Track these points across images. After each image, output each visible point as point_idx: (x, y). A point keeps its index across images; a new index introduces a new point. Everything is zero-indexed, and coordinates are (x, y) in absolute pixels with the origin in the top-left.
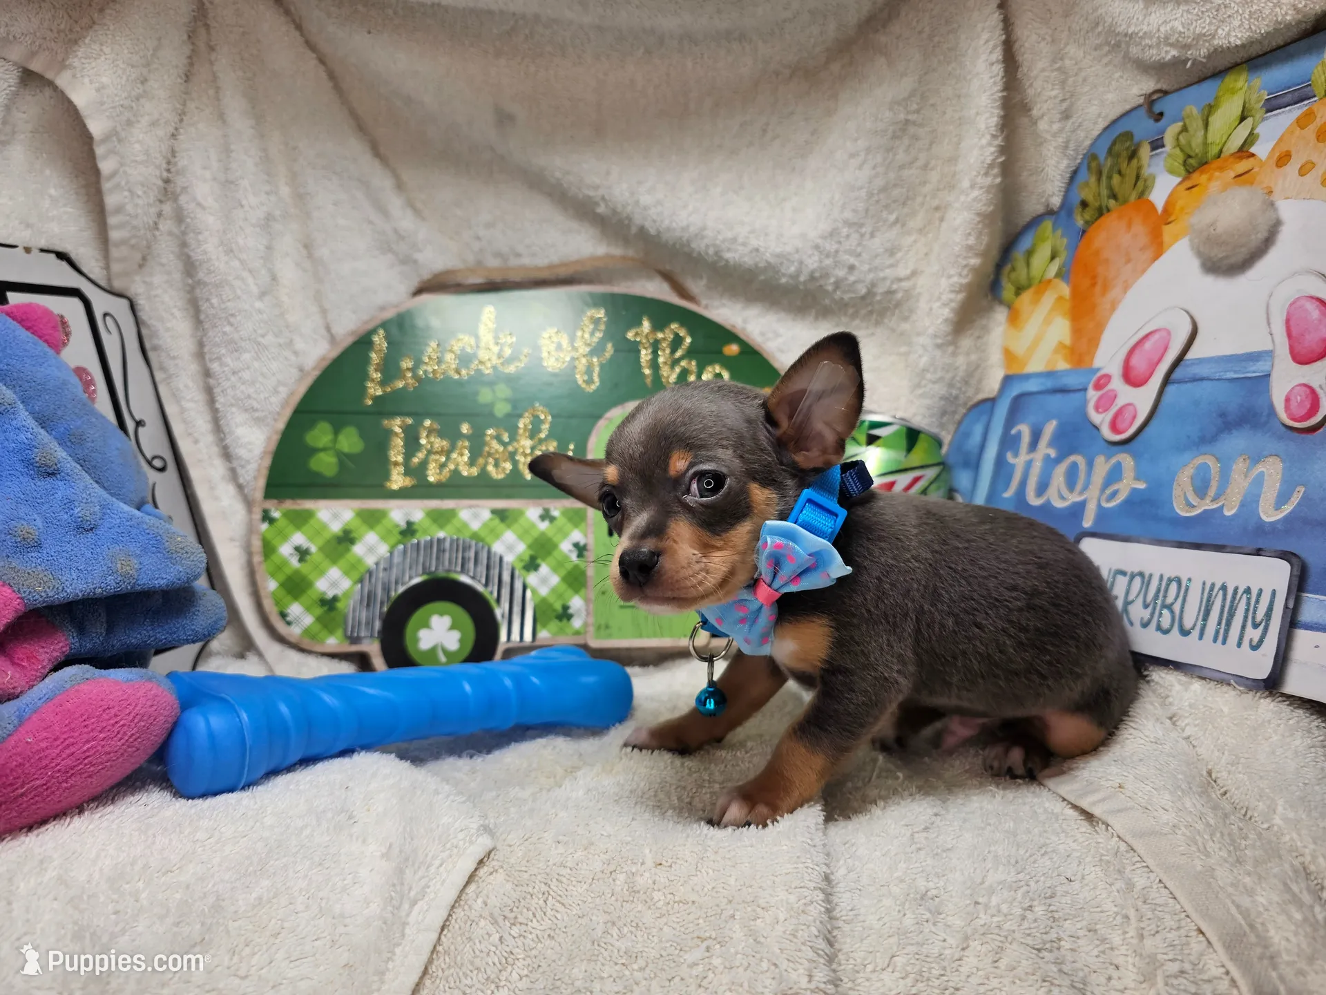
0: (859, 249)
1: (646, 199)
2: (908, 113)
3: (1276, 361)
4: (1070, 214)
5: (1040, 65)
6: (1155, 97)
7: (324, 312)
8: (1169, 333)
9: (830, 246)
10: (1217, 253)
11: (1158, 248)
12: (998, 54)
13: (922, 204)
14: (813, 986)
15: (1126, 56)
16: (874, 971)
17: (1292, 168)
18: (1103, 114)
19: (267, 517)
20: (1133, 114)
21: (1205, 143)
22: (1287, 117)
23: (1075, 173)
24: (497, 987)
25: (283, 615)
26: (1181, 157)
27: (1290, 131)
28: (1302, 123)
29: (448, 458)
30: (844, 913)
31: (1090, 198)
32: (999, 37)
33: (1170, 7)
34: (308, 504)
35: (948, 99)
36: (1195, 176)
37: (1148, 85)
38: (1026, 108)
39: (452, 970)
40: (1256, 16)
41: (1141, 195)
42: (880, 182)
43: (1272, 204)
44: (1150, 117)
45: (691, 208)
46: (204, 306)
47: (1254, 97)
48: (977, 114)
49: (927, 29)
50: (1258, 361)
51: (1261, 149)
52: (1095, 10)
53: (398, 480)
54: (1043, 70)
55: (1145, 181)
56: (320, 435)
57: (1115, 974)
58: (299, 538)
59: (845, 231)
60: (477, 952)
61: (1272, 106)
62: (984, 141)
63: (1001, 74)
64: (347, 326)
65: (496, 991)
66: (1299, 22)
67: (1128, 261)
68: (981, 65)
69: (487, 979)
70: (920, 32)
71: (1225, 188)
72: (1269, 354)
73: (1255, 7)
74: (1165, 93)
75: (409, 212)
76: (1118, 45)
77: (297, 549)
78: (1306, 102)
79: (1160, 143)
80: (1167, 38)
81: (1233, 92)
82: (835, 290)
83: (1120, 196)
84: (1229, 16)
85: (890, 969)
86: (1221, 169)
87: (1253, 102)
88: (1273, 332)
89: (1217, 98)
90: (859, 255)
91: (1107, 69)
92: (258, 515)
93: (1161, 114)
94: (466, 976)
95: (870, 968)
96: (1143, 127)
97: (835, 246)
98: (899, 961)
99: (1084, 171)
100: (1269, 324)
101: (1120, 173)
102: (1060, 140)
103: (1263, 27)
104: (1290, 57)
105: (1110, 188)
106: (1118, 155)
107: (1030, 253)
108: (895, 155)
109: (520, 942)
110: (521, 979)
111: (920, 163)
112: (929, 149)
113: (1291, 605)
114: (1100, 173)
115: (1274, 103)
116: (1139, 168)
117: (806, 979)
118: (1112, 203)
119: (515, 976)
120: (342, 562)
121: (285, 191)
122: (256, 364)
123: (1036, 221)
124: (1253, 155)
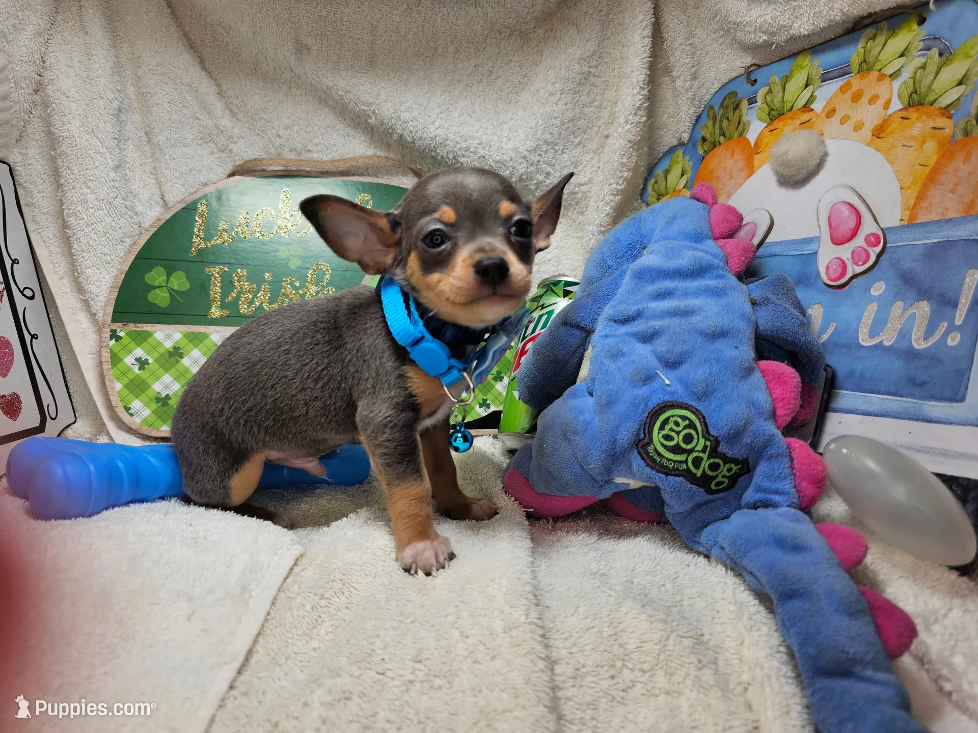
0: (554, 161)
1: (405, 116)
2: (590, 67)
3: (822, 242)
4: (695, 146)
5: (679, 40)
6: (752, 69)
7: (159, 184)
8: (756, 225)
9: (534, 158)
10: (787, 172)
11: (750, 169)
12: (648, 31)
13: (597, 133)
14: (529, 621)
15: (734, 39)
16: (566, 617)
17: (836, 119)
18: (718, 78)
19: (114, 335)
20: (738, 79)
21: (783, 101)
22: (834, 86)
23: (699, 117)
24: (311, 639)
25: (127, 409)
26: (767, 110)
27: (835, 95)
28: (843, 89)
29: (255, 296)
30: (545, 586)
31: (708, 136)
32: (649, 19)
33: (764, 5)
34: (147, 327)
35: (617, 59)
36: (775, 123)
37: (747, 60)
38: (668, 71)
39: (278, 630)
40: (818, 15)
41: (741, 135)
42: (569, 115)
43: (823, 142)
44: (748, 82)
45: (437, 124)
46: (65, 173)
47: (814, 72)
48: (632, 71)
49: (605, 9)
50: (810, 243)
51: (817, 106)
52: (716, 4)
53: (215, 312)
54: (681, 45)
55: (744, 124)
56: (156, 276)
57: (717, 616)
58: (139, 352)
59: (544, 148)
60: (295, 616)
61: (825, 78)
62: (635, 91)
63: (650, 45)
64: (177, 196)
65: (310, 641)
66: (844, 22)
67: (731, 178)
68: (637, 38)
69: (304, 633)
70: (600, 11)
71: (794, 130)
72: (818, 239)
73: (817, 9)
74: (759, 66)
75: (227, 112)
76: (728, 31)
77: (138, 360)
78: (846, 76)
79: (754, 99)
80: (761, 27)
81: (802, 68)
82: (536, 189)
83: (727, 135)
84: (801, 14)
85: (576, 615)
86: (792, 118)
87: (813, 74)
88: (821, 224)
89: (791, 72)
90: (554, 165)
91: (721, 48)
92: (107, 334)
93: (756, 81)
94: (288, 631)
95: (563, 615)
96: (743, 89)
97: (538, 158)
98: (582, 609)
99: (705, 115)
100: (818, 219)
101: (728, 119)
102: (690, 93)
103: (822, 24)
104: (838, 46)
105: (721, 128)
106: (727, 107)
107: (667, 172)
108: (580, 96)
109: (326, 610)
110: (327, 634)
111: (596, 104)
112: (602, 94)
113: (825, 397)
114: (715, 119)
115: (827, 76)
116: (741, 116)
117: (524, 617)
118: (722, 139)
119: (323, 632)
120: (173, 370)
121: (131, 90)
122: (108, 220)
123: (672, 150)
124: (812, 110)
